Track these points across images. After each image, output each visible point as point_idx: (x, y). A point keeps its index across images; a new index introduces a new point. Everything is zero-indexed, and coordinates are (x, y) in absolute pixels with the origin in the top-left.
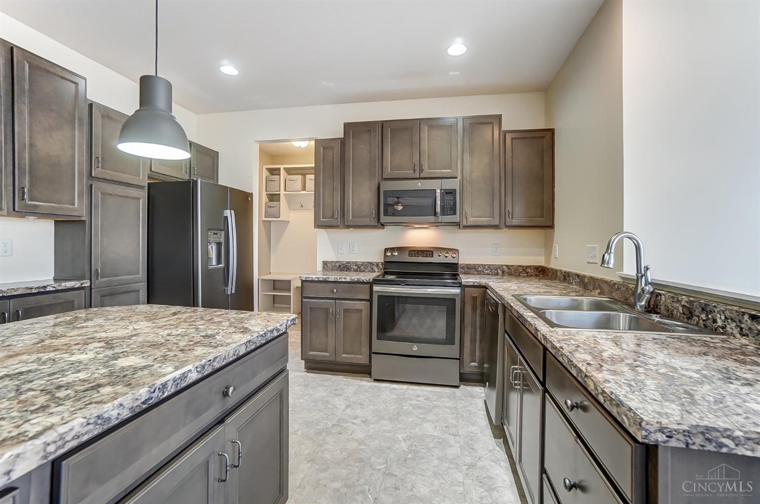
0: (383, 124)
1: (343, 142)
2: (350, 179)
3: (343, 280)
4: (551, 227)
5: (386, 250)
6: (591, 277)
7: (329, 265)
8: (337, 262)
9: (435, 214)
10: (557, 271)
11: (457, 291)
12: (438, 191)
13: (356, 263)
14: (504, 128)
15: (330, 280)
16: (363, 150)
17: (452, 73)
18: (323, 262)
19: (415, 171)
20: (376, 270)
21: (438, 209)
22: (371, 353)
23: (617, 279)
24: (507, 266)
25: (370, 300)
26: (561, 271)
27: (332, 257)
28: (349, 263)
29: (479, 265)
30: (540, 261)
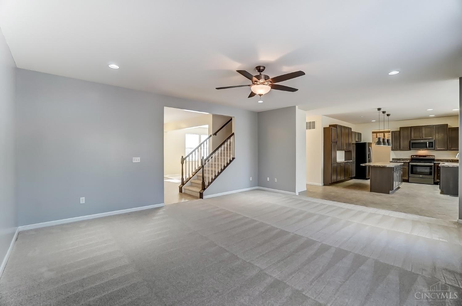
0: (411, 127)
1: (400, 132)
5: (412, 156)
7: (394, 159)
8: (397, 158)
9: (427, 147)
11: (433, 164)
12: (428, 142)
13: (402, 159)
16: (405, 133)
18: (392, 158)
19: (420, 138)
20: (410, 160)
21: (428, 146)
22: (409, 177)
25: (409, 166)
27: (395, 157)
28: (400, 159)
29: (441, 160)
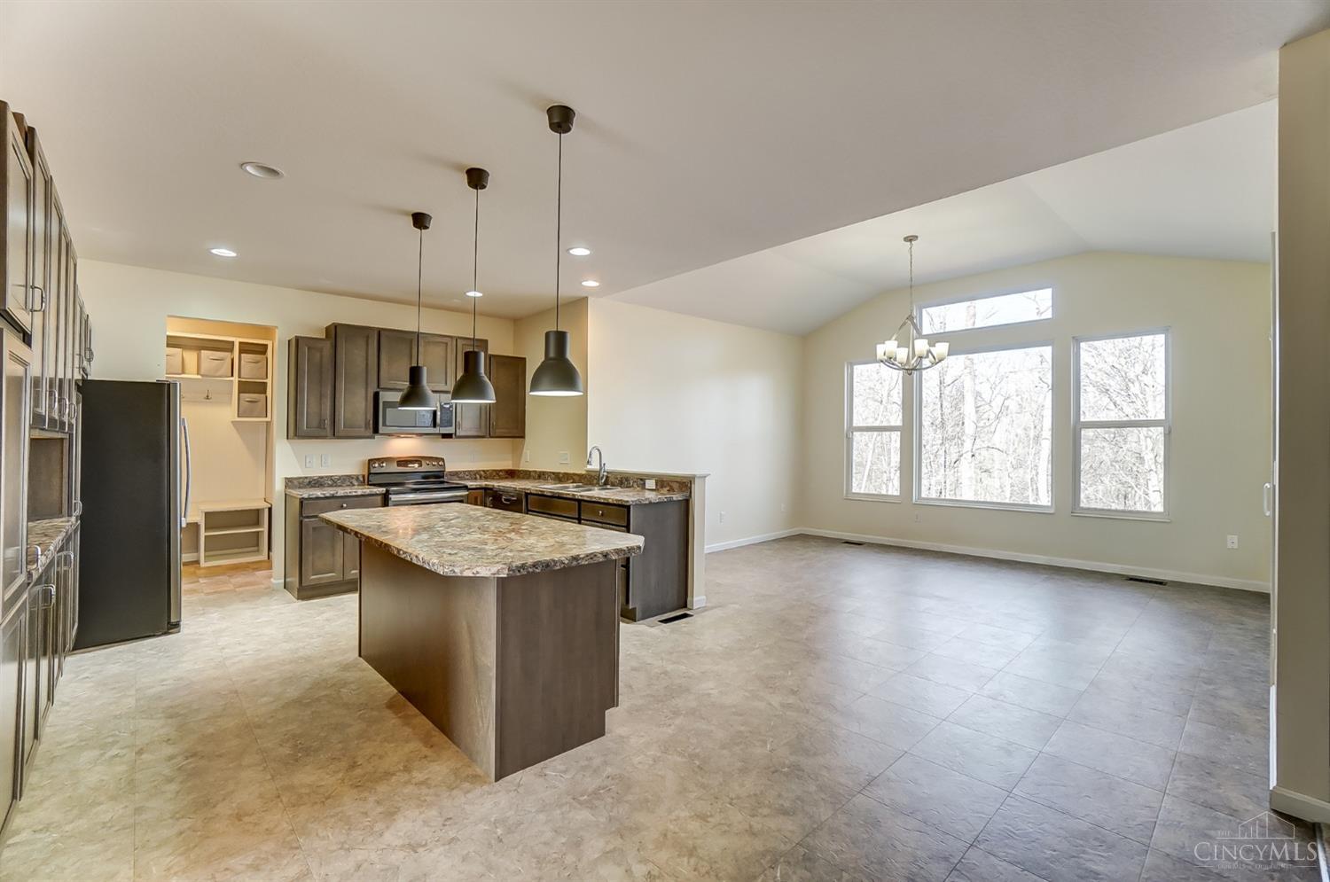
0: (380, 332)
1: (334, 344)
2: (341, 385)
3: (354, 494)
4: (523, 437)
5: (368, 461)
6: (565, 473)
7: (295, 482)
8: (306, 478)
9: (435, 426)
10: (530, 472)
12: (438, 404)
13: (330, 478)
14: (489, 352)
15: (338, 495)
16: (355, 356)
17: (455, 300)
18: (286, 478)
20: (356, 483)
21: (438, 421)
23: (584, 472)
24: (484, 471)
26: (535, 472)
27: (297, 472)
28: (322, 477)
29: (461, 472)
30: (508, 465)
